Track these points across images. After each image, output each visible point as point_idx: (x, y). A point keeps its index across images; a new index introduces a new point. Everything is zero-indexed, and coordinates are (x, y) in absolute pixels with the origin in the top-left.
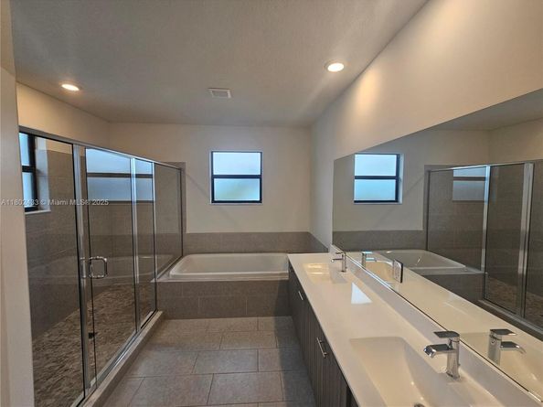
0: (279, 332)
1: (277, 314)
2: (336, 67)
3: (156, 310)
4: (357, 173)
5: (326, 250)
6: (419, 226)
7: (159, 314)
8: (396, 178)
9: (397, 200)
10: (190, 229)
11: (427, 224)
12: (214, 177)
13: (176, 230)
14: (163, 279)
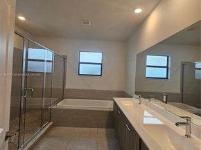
0: (108, 135)
1: (107, 127)
2: (138, 11)
3: (50, 121)
4: (147, 64)
5: (132, 97)
6: (178, 91)
7: (51, 123)
8: (167, 67)
9: (167, 78)
10: (67, 87)
11: (182, 90)
12: (80, 63)
13: (61, 87)
14: (54, 107)
